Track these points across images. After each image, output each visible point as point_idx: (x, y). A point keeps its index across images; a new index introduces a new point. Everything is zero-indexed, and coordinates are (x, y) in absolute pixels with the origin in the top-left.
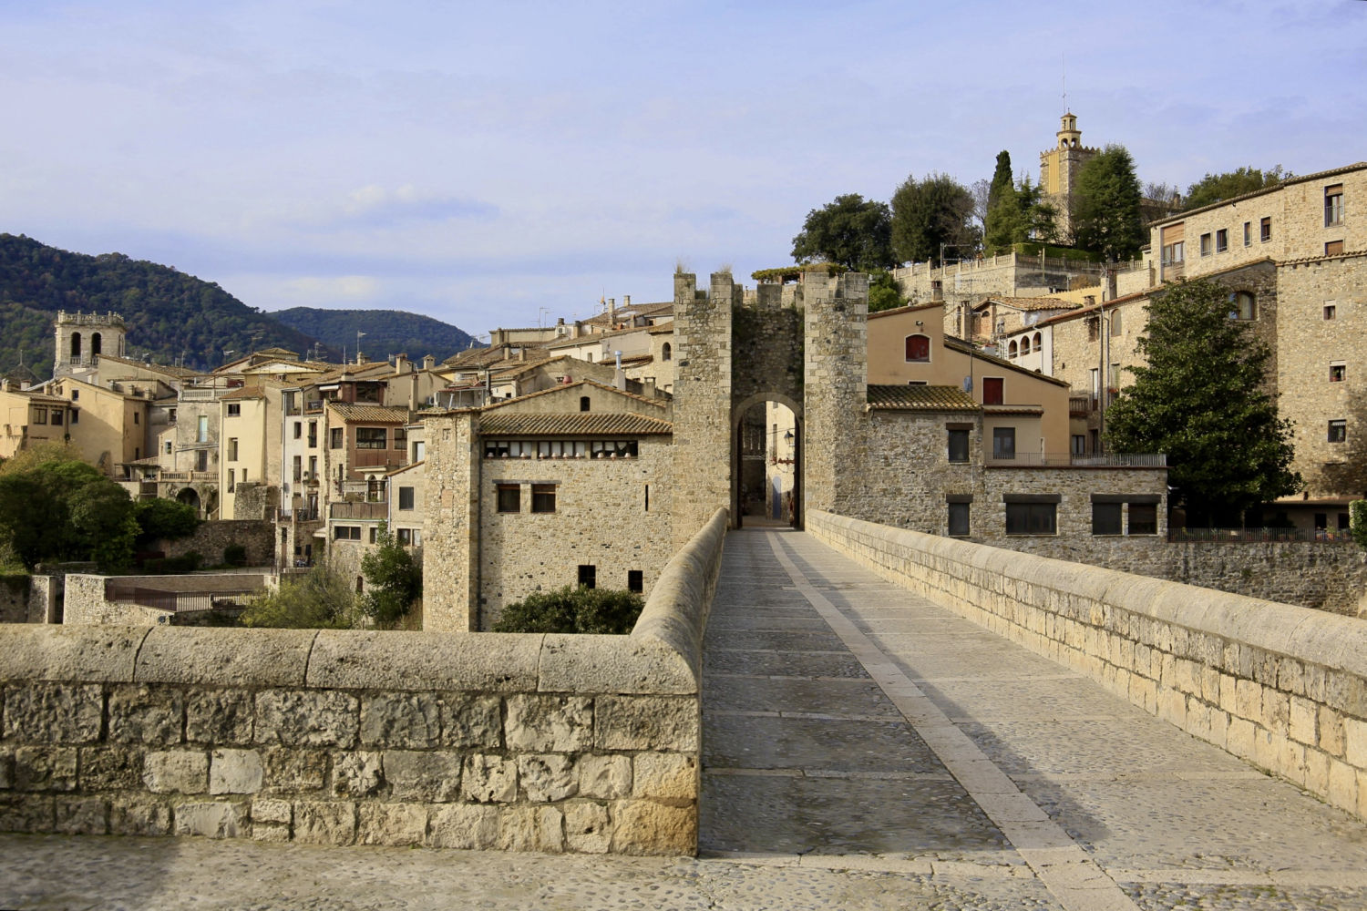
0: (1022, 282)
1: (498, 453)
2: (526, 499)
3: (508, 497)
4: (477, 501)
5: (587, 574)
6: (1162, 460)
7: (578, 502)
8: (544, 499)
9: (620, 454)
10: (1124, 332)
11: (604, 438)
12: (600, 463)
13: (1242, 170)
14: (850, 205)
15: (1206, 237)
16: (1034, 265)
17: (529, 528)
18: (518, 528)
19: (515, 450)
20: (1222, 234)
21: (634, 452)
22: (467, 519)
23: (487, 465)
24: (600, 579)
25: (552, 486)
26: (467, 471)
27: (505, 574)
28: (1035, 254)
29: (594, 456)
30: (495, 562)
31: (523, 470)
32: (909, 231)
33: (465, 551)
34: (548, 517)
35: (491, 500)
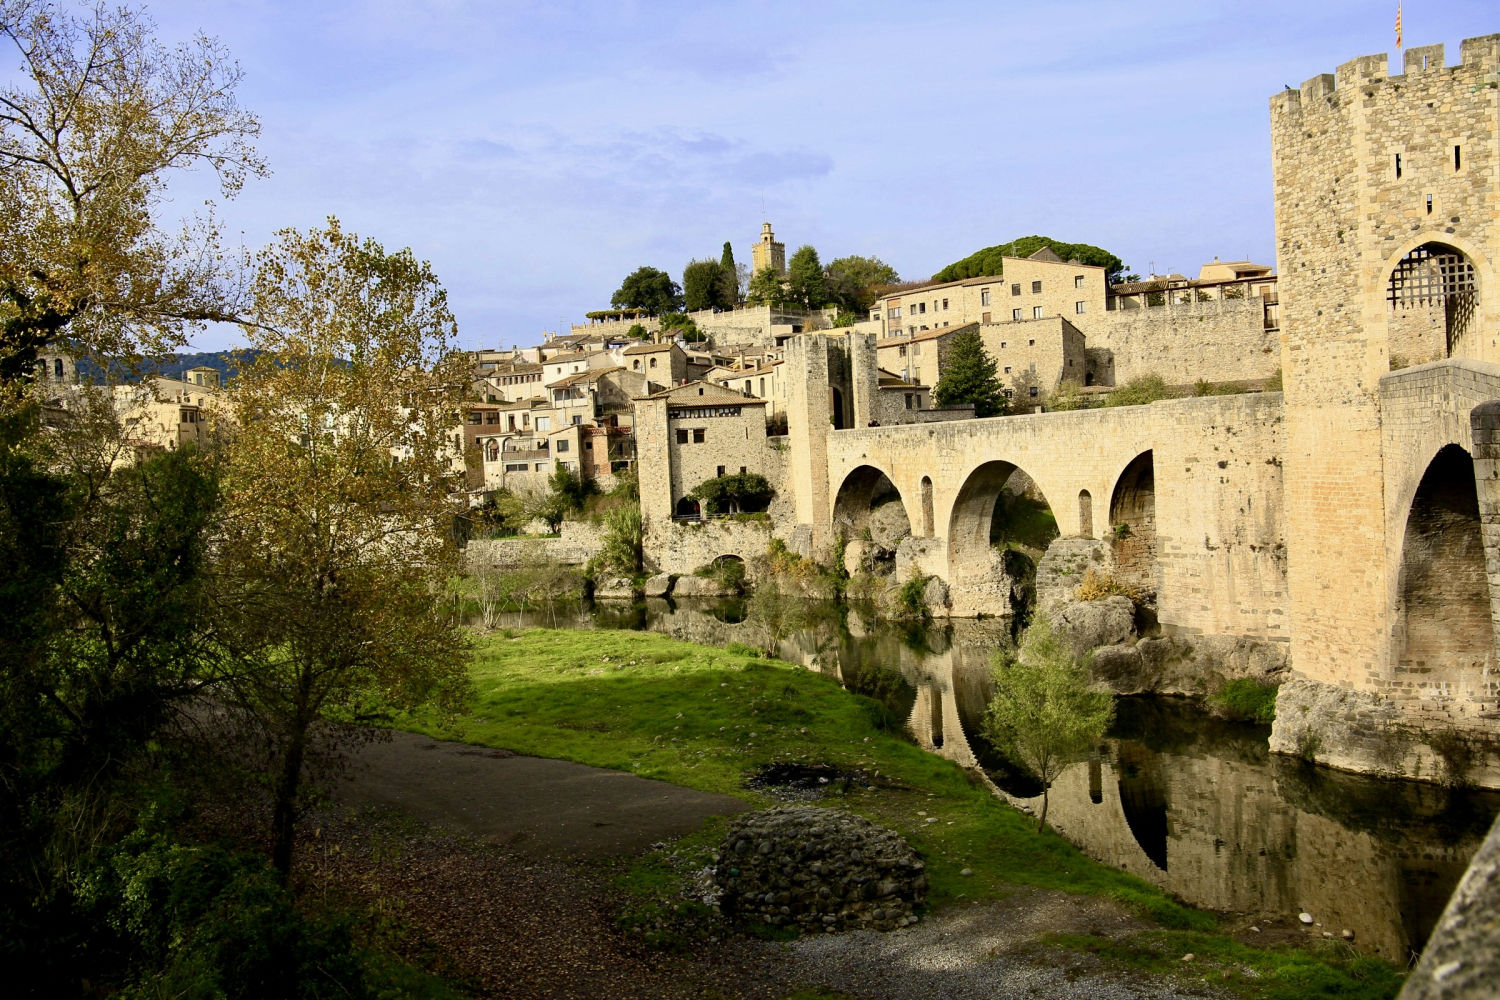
0: (774, 321)
1: (676, 416)
2: (691, 436)
3: (682, 436)
4: (669, 439)
5: (721, 470)
6: (973, 406)
7: (716, 437)
8: (699, 436)
9: (733, 414)
10: (922, 353)
11: (724, 407)
12: (724, 418)
13: (852, 257)
14: (647, 274)
15: (913, 306)
16: (778, 312)
17: (693, 450)
18: (688, 450)
19: (682, 414)
20: (923, 306)
21: (739, 413)
22: (666, 448)
23: (672, 422)
24: (727, 471)
25: (703, 430)
26: (665, 426)
27: (683, 473)
28: (777, 306)
29: (721, 415)
30: (679, 467)
31: (688, 423)
32: (697, 291)
33: (666, 462)
34: (702, 444)
35: (675, 438)
